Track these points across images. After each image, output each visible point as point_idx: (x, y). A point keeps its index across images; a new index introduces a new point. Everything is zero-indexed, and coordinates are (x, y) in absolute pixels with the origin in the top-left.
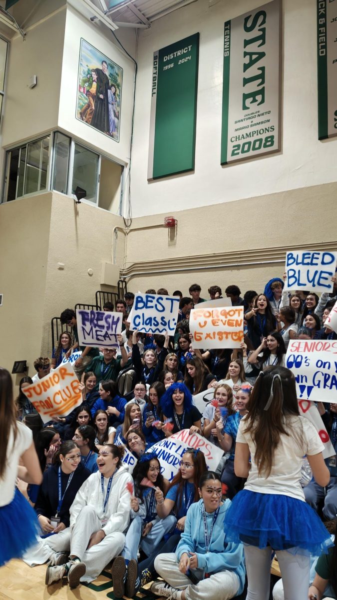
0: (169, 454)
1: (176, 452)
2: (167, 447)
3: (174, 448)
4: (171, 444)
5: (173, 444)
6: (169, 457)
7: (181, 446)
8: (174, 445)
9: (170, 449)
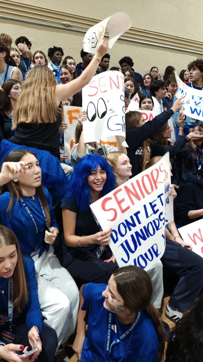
0: (144, 227)
1: (147, 217)
2: (134, 225)
3: (142, 216)
4: (135, 218)
5: (136, 214)
6: (147, 230)
7: (145, 206)
8: (139, 215)
9: (140, 223)
